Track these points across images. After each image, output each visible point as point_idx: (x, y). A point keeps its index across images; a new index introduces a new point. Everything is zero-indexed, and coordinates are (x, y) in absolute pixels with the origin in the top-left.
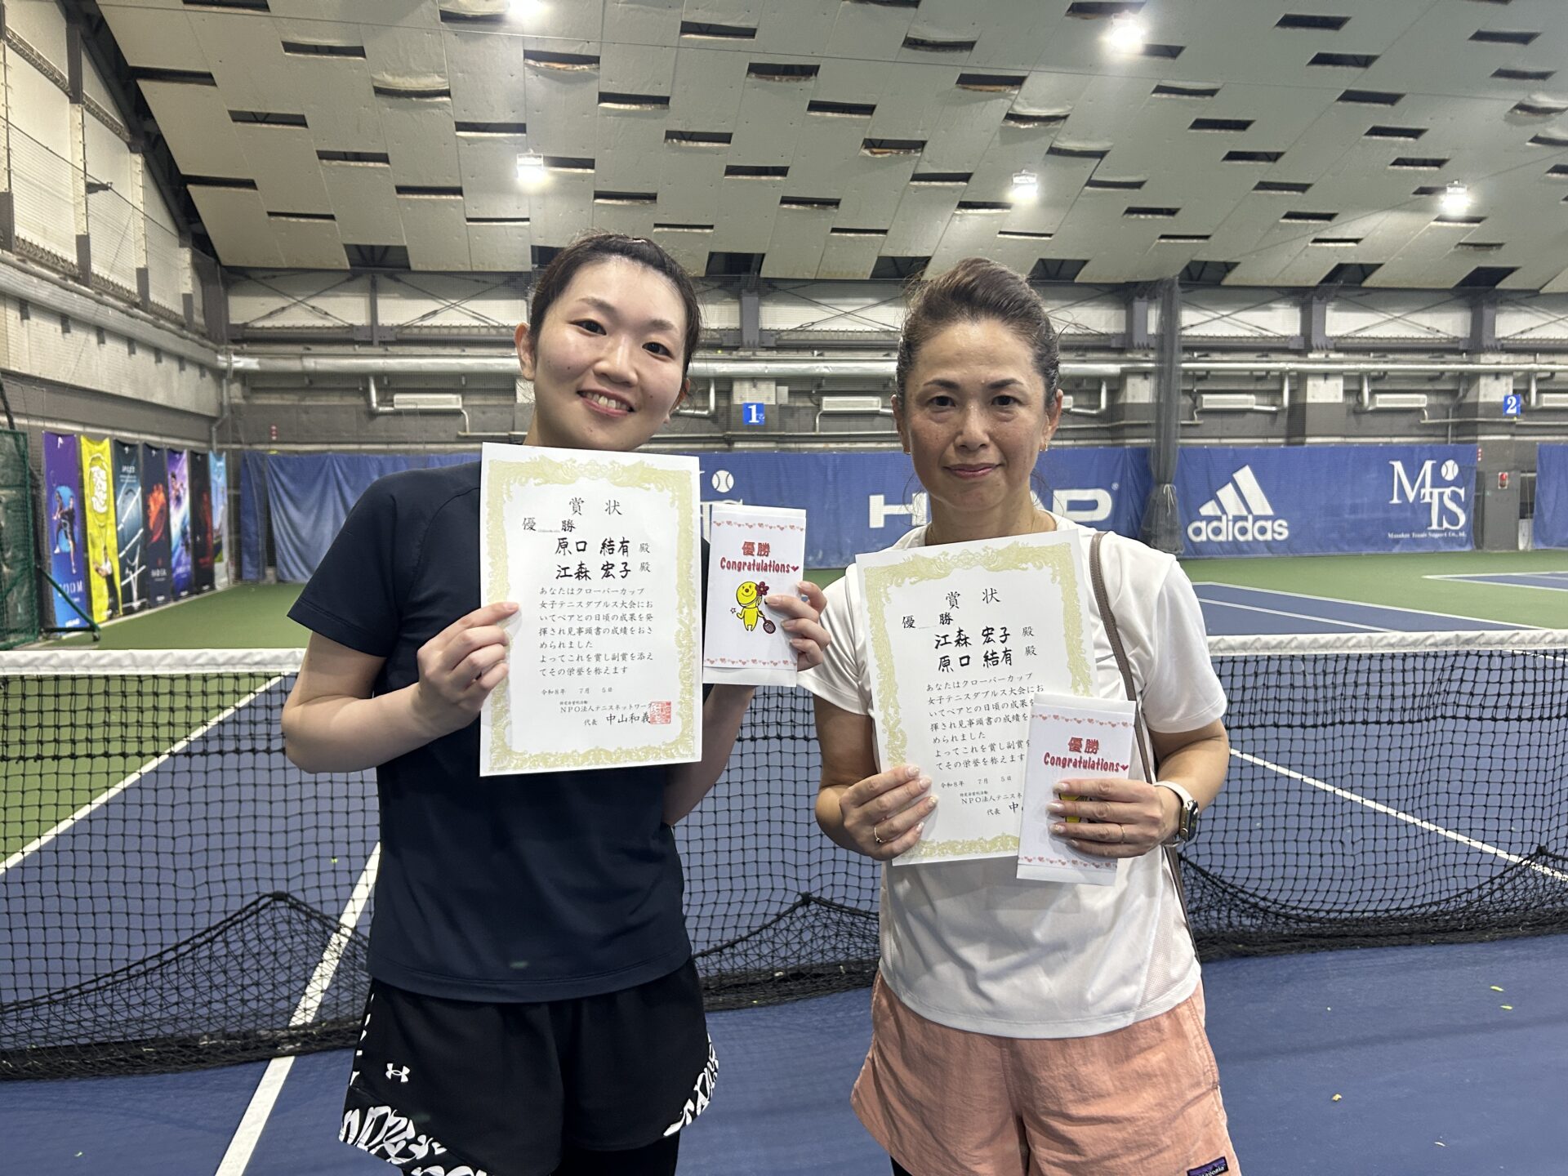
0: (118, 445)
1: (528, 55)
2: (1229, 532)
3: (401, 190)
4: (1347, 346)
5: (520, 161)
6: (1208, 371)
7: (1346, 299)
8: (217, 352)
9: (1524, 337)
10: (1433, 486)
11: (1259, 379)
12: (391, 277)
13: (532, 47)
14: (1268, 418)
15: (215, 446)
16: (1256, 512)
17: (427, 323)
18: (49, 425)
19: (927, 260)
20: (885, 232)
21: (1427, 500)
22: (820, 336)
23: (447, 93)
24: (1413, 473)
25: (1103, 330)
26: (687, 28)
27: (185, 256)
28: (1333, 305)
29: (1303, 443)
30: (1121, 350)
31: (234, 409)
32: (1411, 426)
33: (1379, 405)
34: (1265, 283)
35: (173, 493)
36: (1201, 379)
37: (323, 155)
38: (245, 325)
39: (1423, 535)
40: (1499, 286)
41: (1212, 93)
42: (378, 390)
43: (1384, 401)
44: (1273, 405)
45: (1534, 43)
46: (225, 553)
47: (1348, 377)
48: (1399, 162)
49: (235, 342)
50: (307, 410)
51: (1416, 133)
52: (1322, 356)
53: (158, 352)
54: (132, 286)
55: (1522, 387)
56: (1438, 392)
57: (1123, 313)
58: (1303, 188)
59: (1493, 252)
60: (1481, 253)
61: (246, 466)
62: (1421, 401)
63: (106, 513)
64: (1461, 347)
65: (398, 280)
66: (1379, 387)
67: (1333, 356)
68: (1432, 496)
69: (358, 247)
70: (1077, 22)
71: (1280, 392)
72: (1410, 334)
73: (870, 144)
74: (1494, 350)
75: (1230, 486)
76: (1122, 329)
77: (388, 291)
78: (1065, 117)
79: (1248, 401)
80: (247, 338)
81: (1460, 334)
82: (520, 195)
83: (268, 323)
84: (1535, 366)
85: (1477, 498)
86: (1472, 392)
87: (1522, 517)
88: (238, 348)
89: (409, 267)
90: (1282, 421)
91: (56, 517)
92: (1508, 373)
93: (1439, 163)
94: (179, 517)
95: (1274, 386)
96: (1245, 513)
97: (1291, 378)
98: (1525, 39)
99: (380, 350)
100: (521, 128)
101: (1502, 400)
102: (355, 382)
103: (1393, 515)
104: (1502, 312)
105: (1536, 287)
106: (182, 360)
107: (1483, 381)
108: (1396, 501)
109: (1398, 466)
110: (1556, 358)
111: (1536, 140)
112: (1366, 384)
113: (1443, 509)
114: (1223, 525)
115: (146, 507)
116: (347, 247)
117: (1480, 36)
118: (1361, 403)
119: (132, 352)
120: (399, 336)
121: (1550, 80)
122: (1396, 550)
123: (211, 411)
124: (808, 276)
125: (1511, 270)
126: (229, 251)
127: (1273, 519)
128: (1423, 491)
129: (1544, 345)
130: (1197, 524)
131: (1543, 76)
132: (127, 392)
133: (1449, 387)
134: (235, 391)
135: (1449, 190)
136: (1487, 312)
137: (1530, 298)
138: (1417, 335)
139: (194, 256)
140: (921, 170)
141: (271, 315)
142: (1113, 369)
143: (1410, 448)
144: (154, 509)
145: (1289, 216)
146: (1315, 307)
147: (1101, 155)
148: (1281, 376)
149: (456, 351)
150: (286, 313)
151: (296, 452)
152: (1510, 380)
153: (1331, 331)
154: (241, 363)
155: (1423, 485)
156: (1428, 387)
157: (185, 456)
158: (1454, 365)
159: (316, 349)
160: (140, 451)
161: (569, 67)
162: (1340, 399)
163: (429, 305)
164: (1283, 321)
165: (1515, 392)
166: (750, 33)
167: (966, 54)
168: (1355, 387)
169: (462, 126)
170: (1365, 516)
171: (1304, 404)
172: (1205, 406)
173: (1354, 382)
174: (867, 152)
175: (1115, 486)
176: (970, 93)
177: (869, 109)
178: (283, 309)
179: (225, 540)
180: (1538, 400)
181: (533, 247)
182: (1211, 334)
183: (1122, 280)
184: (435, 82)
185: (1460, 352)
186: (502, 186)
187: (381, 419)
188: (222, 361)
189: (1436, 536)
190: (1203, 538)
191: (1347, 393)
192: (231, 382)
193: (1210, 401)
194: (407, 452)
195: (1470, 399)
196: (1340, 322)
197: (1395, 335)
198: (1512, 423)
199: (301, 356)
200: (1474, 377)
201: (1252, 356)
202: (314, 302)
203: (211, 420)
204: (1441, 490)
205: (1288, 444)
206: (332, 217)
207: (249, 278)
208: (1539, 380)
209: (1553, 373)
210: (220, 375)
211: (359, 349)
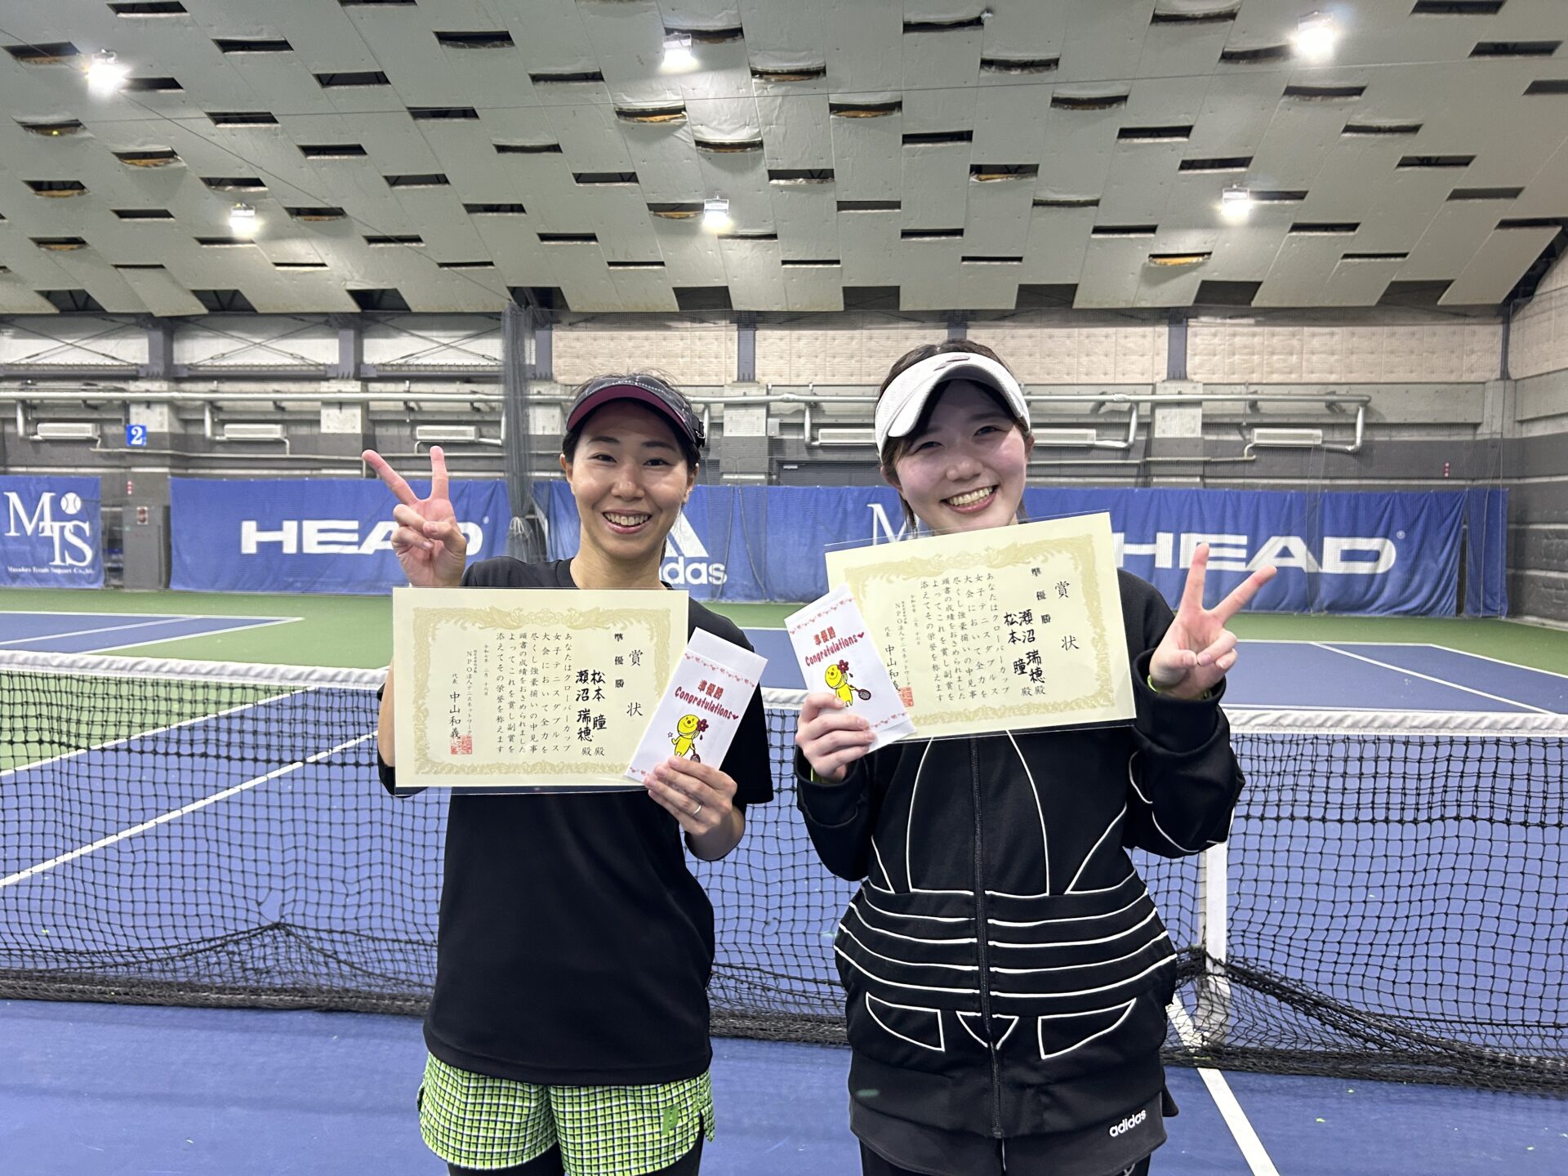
10: (54, 518)
21: (47, 533)
24: (31, 504)
33: (43, 434)
39: (45, 570)
68: (50, 528)
74: (157, 377)
92: (162, 402)
103: (11, 547)
108: (13, 533)
109: (14, 498)
112: (17, 413)
113: (65, 544)
122: (16, 586)
128: (41, 524)
133: (118, 416)
136: (154, 336)
138: (93, 362)
155: (41, 518)
189: (59, 571)
204: (62, 524)
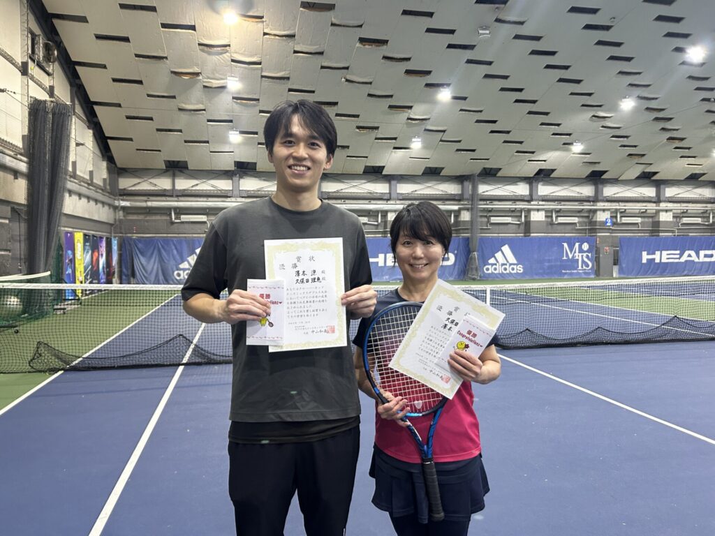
0: (85, 235)
1: (234, 98)
2: (500, 270)
3: (186, 142)
4: (545, 199)
5: (231, 132)
6: (492, 208)
7: (547, 181)
8: (115, 199)
9: (616, 196)
10: (579, 253)
11: (513, 211)
12: (181, 171)
13: (235, 96)
14: (517, 226)
15: (113, 235)
16: (511, 262)
17: (194, 188)
18: (66, 229)
19: (384, 167)
20: (367, 157)
21: (577, 258)
22: (344, 194)
23: (204, 110)
24: (571, 247)
25: (453, 193)
26: (290, 90)
27: (104, 164)
28: (542, 183)
29: (529, 236)
30: (460, 200)
31: (120, 221)
32: (572, 229)
33: (559, 221)
34: (512, 175)
35: (100, 253)
36: (490, 211)
37: (158, 130)
38: (125, 189)
40: (602, 177)
41: (481, 111)
42: (175, 214)
43: (561, 220)
44: (519, 221)
45: (592, 96)
46: (116, 275)
47: (547, 211)
48: (554, 134)
49: (121, 195)
50: (147, 221)
51: (558, 125)
52: (536, 203)
53: (96, 201)
54: (87, 177)
55: (614, 215)
56: (582, 217)
57: (460, 186)
58: (521, 143)
59: (597, 165)
60: (594, 165)
61: (125, 243)
62: (576, 220)
63: (81, 260)
64: (591, 199)
65: (183, 173)
66: (559, 214)
67: (541, 203)
68: (578, 256)
69: (169, 161)
70: (428, 89)
71: (521, 216)
72: (571, 195)
73: (358, 127)
74: (603, 201)
75: (500, 252)
76: (460, 192)
77: (179, 176)
78: (429, 119)
79: (508, 220)
80: (126, 194)
81: (590, 195)
82: (230, 143)
83: (133, 188)
84: (618, 207)
85: (596, 257)
86: (595, 217)
87: (615, 264)
88: (122, 198)
89: (187, 168)
90: (522, 227)
91: (67, 261)
92: (608, 210)
93: (570, 135)
94: (102, 261)
95: (519, 214)
96: (506, 262)
97: (525, 211)
98: (590, 94)
99: (176, 199)
100: (231, 121)
101: (605, 220)
102: (166, 211)
103: (564, 263)
104: (606, 186)
105: (617, 177)
106: (103, 203)
107: (598, 213)
108: (565, 258)
109: (566, 245)
110: (627, 204)
111: (603, 127)
112: (554, 214)
113: (583, 261)
114: (497, 267)
115: (92, 258)
116: (165, 161)
117: (572, 94)
118: (552, 220)
119: (89, 202)
120: (184, 193)
121: (603, 107)
122: (566, 277)
123: (111, 222)
124: (339, 172)
125: (606, 172)
126: (120, 161)
127: (517, 265)
128: (575, 254)
129: (621, 199)
130: (487, 266)
131: (600, 106)
132: (87, 216)
133: (586, 215)
134: (121, 214)
135: (575, 144)
136: (600, 186)
137: (615, 181)
138: (574, 195)
139: (107, 164)
140: (378, 136)
141: (135, 185)
142: (456, 208)
143: (570, 237)
144: (95, 258)
145: (518, 152)
146: (534, 184)
147: (444, 131)
148: (521, 211)
149: (205, 199)
150: (139, 185)
151: (143, 237)
152: (609, 212)
153: (540, 194)
154: (123, 204)
155: (575, 252)
156: (578, 215)
157: (104, 239)
158: (587, 206)
159: (151, 198)
160: (91, 238)
161: (248, 102)
162: (544, 219)
163: (195, 182)
164: (522, 189)
165: (611, 217)
166: (313, 92)
167: (390, 99)
168: (550, 214)
169: (209, 121)
170: (553, 264)
171: (530, 221)
172: (492, 222)
173: (549, 213)
174: (358, 130)
175: (456, 252)
176: (393, 111)
177: (357, 116)
178: (139, 183)
179: (116, 270)
180: (621, 220)
181: (235, 162)
182: (494, 194)
183: (458, 174)
184: (201, 107)
185: (589, 201)
186: (224, 141)
187: (176, 225)
188: (116, 203)
189: (581, 271)
190: (490, 272)
191: (546, 217)
192: (120, 210)
193: (494, 220)
194: (185, 237)
195: (594, 220)
196: (544, 190)
197: (565, 195)
198: (610, 229)
199: (146, 201)
200: (595, 211)
201: (510, 203)
202: (150, 181)
203: (112, 225)
204: (582, 254)
205: (525, 236)
206: (160, 151)
207: (126, 171)
208: (621, 212)
209: (625, 210)
210: (115, 208)
211: (168, 199)
